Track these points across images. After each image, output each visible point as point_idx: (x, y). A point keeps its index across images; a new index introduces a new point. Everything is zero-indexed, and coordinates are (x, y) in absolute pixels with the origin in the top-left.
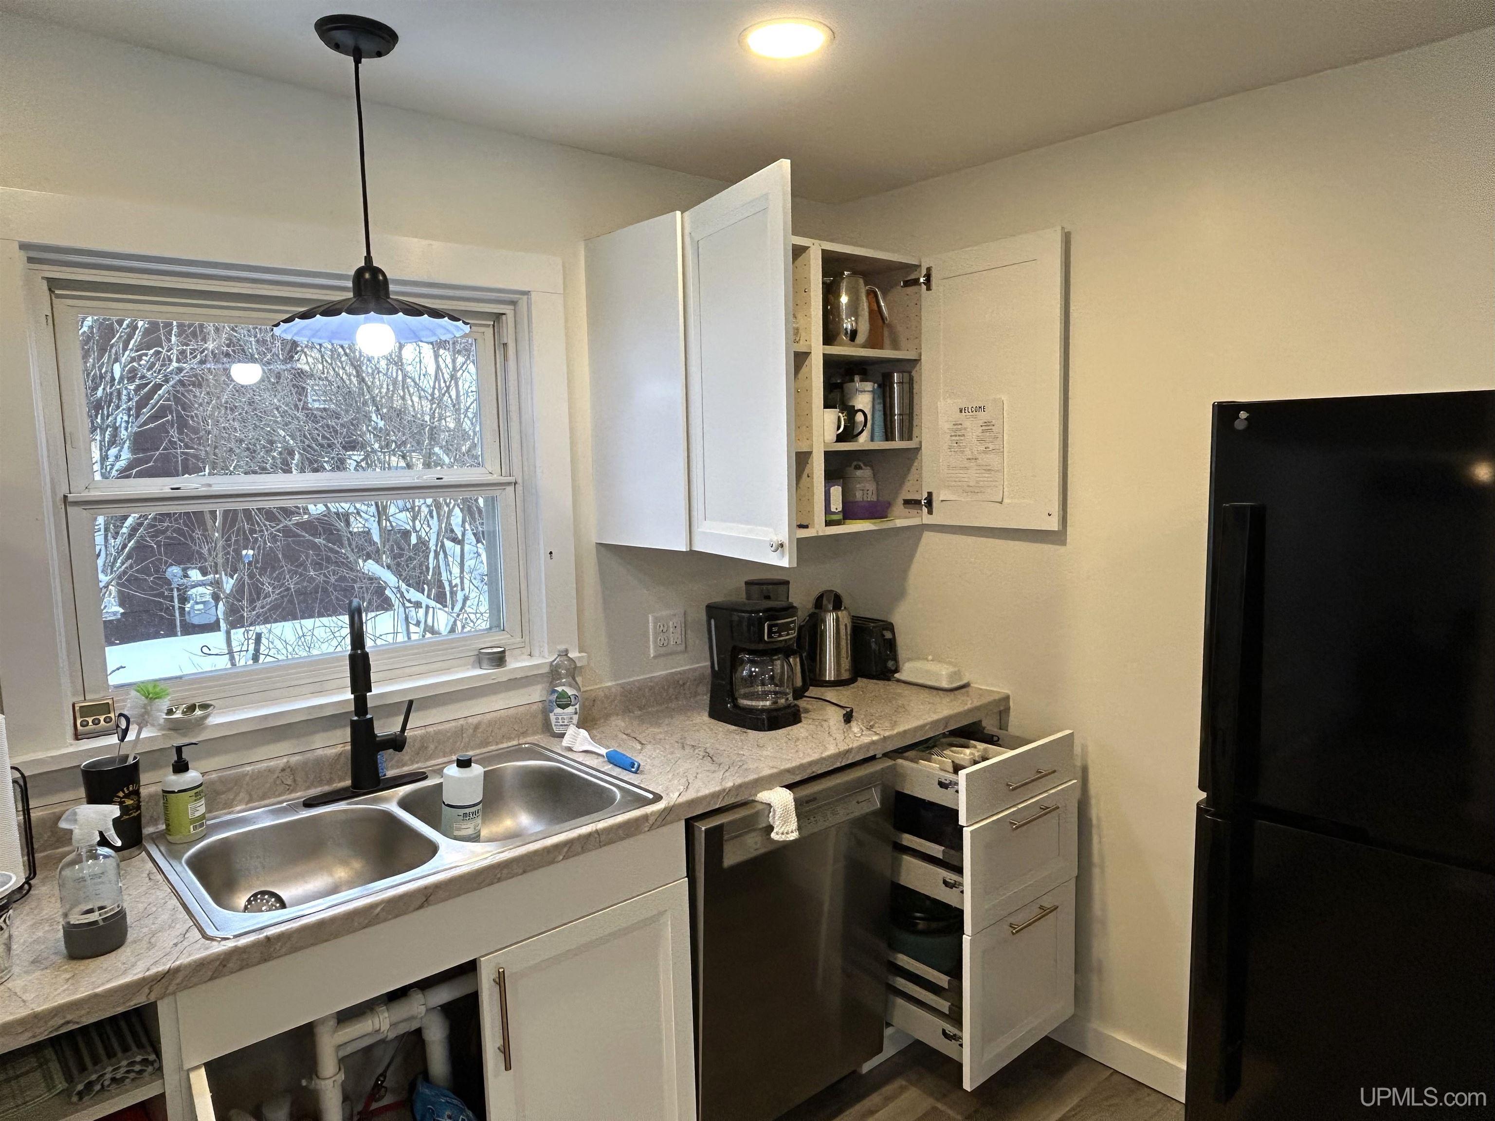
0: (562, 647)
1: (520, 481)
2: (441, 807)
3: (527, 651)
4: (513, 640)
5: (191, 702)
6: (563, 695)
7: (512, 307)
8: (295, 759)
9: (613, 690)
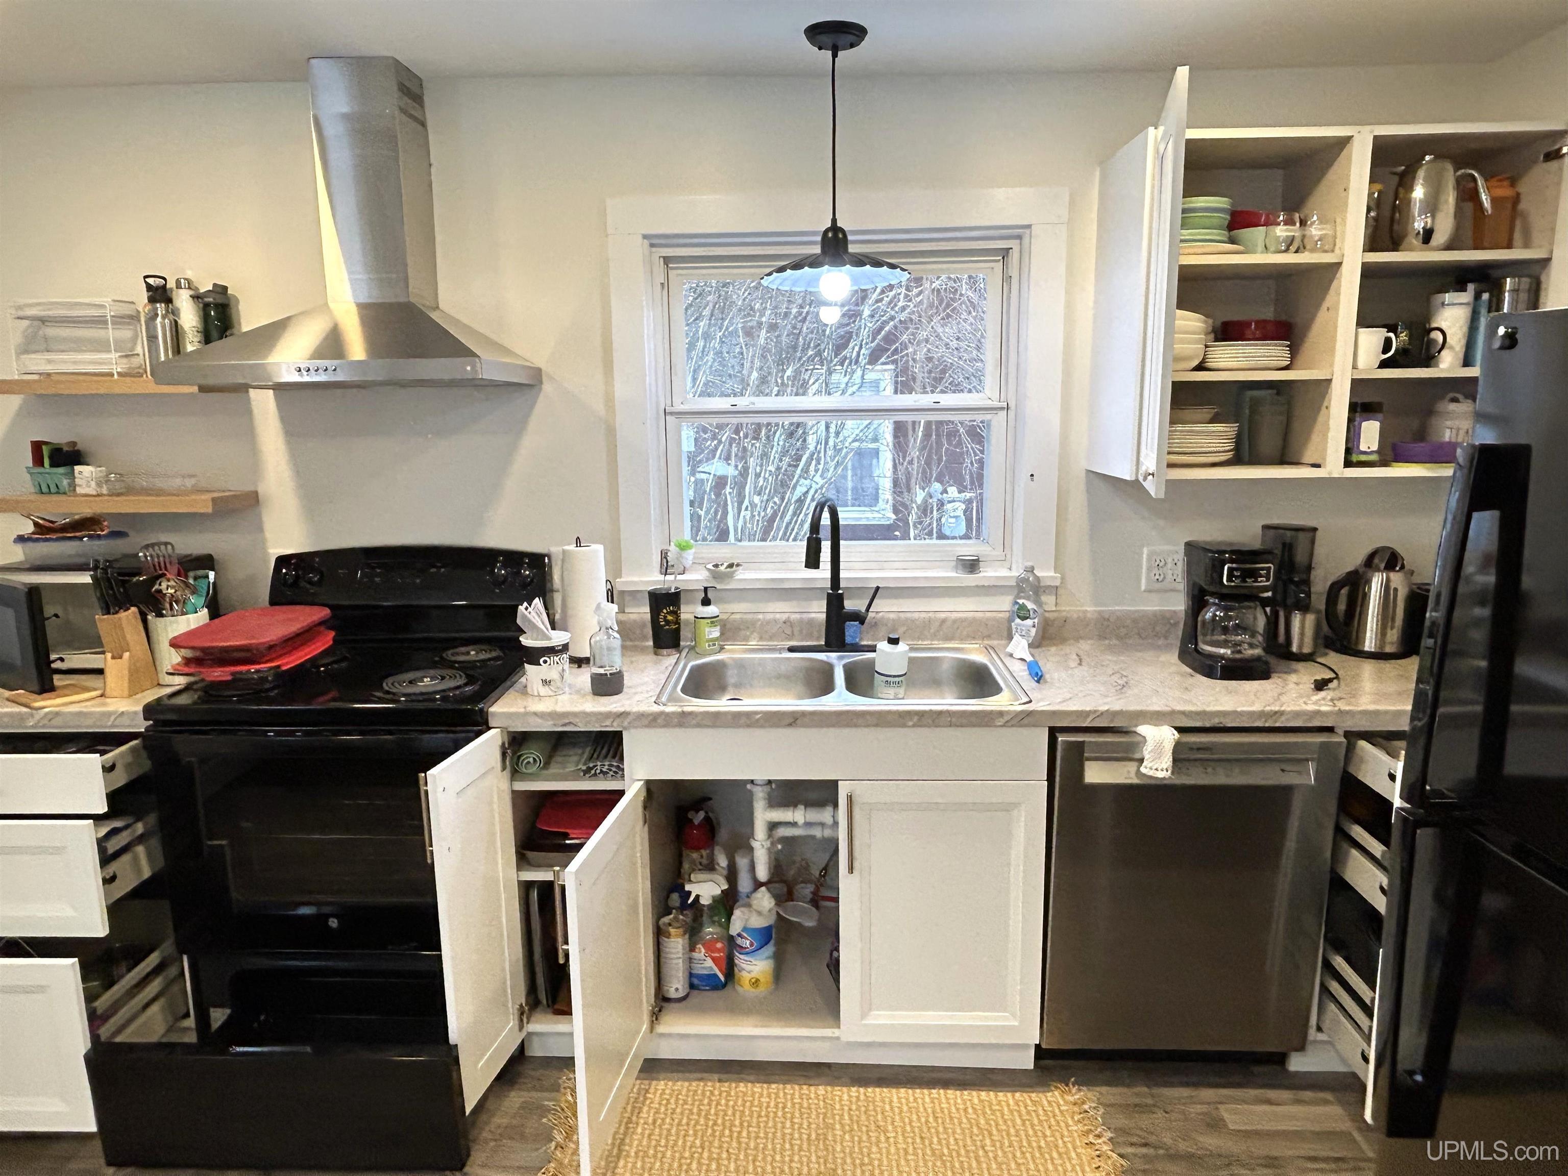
0: (1029, 564)
1: (1012, 405)
2: (874, 675)
3: (1007, 564)
4: (995, 553)
5: (731, 562)
6: (1023, 607)
7: (1018, 241)
8: (794, 617)
9: (1089, 615)
